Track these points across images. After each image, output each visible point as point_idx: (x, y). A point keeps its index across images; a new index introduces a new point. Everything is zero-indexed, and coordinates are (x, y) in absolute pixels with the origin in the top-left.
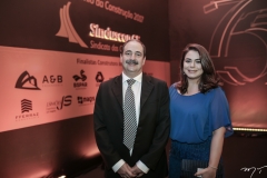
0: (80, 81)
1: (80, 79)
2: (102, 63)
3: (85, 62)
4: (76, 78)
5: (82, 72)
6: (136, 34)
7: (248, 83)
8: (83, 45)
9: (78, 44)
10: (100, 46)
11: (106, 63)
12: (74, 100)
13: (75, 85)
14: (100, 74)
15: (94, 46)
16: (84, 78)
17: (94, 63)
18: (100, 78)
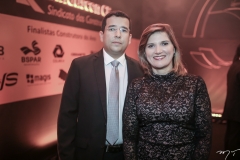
0: (31, 55)
1: (31, 52)
2: (62, 35)
3: (40, 31)
4: (26, 50)
5: (34, 43)
6: (107, 4)
7: (223, 67)
8: (37, 9)
9: (30, 8)
10: (61, 14)
11: (68, 35)
12: (22, 79)
13: (23, 60)
14: (59, 47)
15: (52, 12)
16: (37, 51)
17: (52, 33)
18: (59, 52)
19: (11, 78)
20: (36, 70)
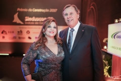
1: (20, 32)
8: (22, 23)
11: (32, 28)
12: (17, 38)
17: (26, 28)
19: (14, 38)
20: (21, 36)
